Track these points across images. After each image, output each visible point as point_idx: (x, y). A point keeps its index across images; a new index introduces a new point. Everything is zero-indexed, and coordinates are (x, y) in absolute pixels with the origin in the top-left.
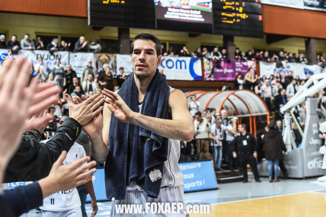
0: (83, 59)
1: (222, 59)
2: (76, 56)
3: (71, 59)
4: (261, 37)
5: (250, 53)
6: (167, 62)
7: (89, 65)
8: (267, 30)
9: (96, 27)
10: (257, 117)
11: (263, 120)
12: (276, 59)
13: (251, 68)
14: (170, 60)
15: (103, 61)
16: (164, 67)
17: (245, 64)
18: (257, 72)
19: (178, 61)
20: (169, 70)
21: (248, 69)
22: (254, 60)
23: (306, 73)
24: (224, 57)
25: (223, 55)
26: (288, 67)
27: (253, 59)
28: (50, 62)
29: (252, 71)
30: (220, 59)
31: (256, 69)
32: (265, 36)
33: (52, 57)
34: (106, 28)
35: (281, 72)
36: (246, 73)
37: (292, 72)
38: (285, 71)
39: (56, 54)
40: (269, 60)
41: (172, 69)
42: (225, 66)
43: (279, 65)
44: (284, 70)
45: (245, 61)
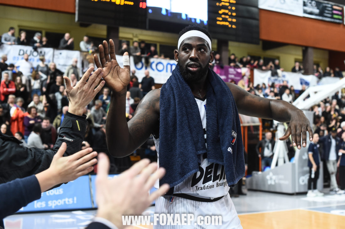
0: (68, 58)
1: (215, 65)
2: (61, 54)
3: (56, 57)
4: (257, 43)
5: (245, 60)
6: (157, 65)
7: (74, 64)
8: (264, 36)
9: (84, 23)
10: (249, 127)
11: (255, 131)
12: (271, 67)
13: (244, 75)
14: (160, 63)
15: (89, 60)
16: (153, 70)
17: (239, 70)
18: (251, 80)
19: (168, 64)
20: (159, 73)
21: (242, 76)
22: (248, 68)
23: (301, 83)
24: (218, 62)
25: (216, 60)
26: (284, 76)
27: (248, 66)
28: (33, 59)
29: (246, 78)
30: (213, 64)
31: (250, 77)
32: (261, 43)
33: (35, 53)
34: (93, 25)
35: (275, 81)
36: (239, 80)
37: (287, 82)
38: (280, 81)
39: (39, 50)
40: (264, 68)
41: (162, 73)
42: (217, 71)
43: (274, 74)
44: (280, 79)
45: (239, 67)
